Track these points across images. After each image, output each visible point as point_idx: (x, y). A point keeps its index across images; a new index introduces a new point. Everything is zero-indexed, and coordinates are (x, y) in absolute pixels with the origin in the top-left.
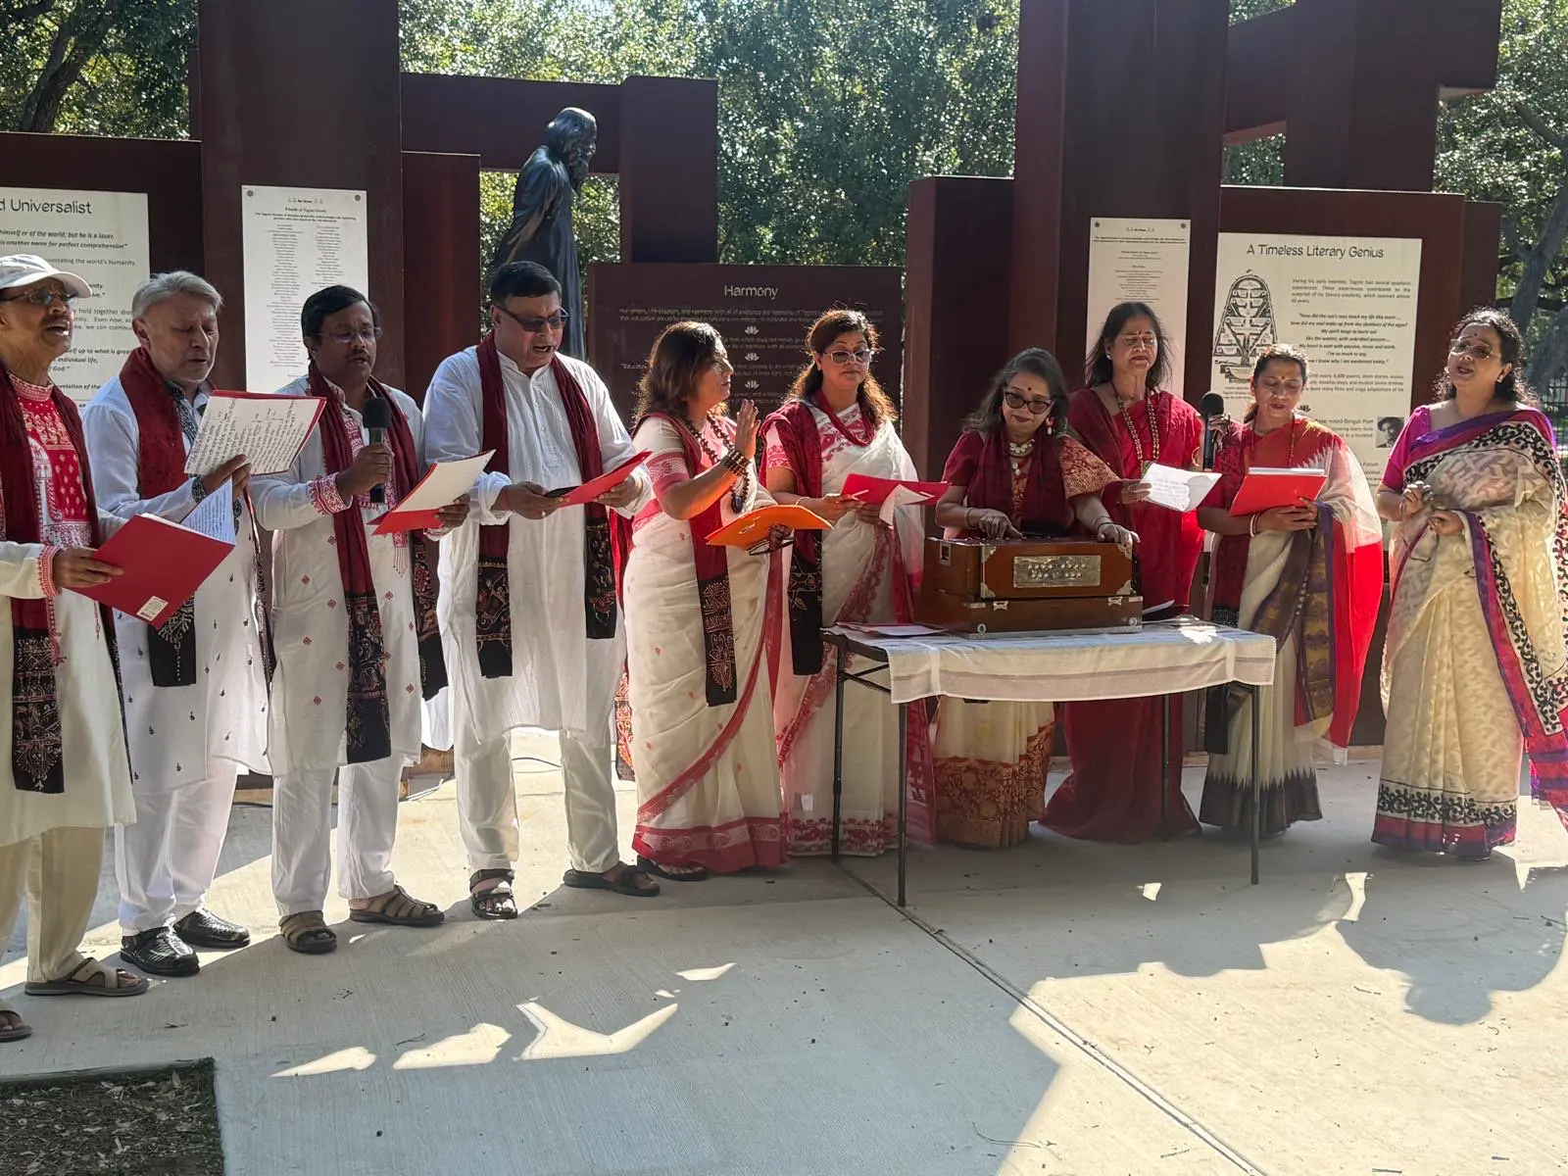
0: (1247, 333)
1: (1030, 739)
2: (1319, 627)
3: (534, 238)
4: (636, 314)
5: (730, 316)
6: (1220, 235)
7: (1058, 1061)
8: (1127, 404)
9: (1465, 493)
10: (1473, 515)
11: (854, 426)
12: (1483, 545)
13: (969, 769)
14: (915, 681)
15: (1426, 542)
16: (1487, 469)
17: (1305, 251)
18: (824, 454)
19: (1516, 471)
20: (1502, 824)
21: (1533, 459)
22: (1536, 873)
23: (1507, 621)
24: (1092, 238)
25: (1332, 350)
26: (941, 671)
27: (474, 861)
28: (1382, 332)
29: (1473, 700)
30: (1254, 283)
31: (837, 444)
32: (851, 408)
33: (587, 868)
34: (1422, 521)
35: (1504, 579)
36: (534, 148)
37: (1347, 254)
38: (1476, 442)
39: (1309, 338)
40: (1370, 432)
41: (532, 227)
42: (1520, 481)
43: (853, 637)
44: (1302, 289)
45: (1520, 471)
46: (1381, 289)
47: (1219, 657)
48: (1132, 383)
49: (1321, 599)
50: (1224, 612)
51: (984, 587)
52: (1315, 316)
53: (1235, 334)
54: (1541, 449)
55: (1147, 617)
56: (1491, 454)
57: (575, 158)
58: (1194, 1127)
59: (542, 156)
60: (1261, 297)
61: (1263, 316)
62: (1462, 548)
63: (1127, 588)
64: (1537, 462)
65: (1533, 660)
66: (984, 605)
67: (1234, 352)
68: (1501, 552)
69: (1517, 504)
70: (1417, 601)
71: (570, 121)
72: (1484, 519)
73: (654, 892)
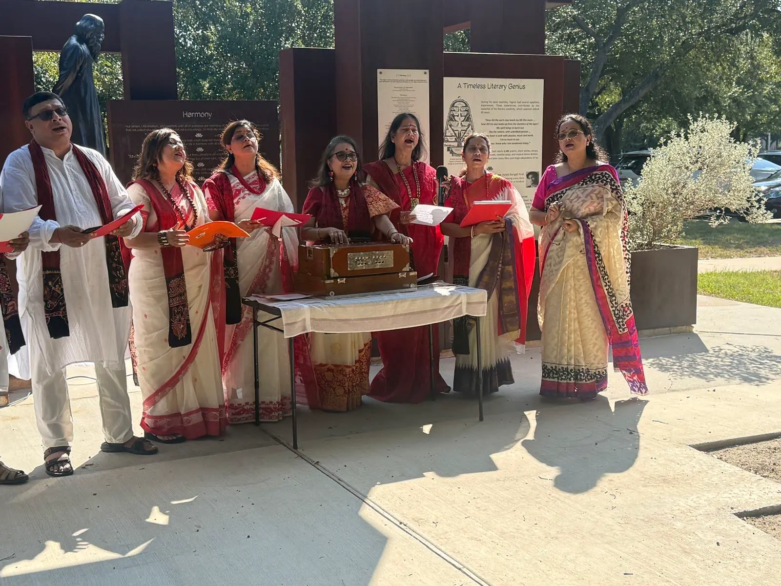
0: (460, 130)
1: (360, 351)
2: (509, 284)
3: (71, 86)
4: (134, 128)
5: (187, 128)
6: (445, 78)
7: (386, 535)
8: (402, 168)
9: (579, 210)
10: (583, 220)
11: (253, 183)
12: (589, 237)
13: (329, 370)
14: (297, 326)
15: (559, 236)
16: (589, 197)
17: (486, 86)
18: (235, 201)
19: (602, 197)
20: (601, 380)
21: (610, 190)
22: (618, 404)
23: (601, 276)
24: (378, 80)
25: (503, 138)
26: (311, 319)
27: (46, 443)
28: (526, 128)
29: (586, 317)
30: (461, 103)
31: (242, 194)
32: (252, 174)
33: (114, 441)
34: (557, 226)
35: (599, 254)
36: (69, 36)
37: (507, 88)
38: (581, 183)
39: (490, 132)
40: (522, 180)
41: (69, 81)
42: (605, 203)
43: (261, 301)
44: (486, 107)
45: (605, 196)
46: (525, 106)
47: (459, 302)
48: (405, 156)
49: (510, 268)
50: (460, 278)
51: (332, 271)
52: (493, 120)
53: (453, 131)
54: (614, 185)
55: (420, 283)
56: (590, 189)
57: (93, 42)
58: (464, 570)
59: (74, 41)
60: (466, 110)
61: (467, 121)
62: (578, 239)
63: (407, 268)
64: (612, 192)
65: (613, 296)
66: (333, 281)
67: (454, 140)
68: (597, 240)
69: (604, 214)
70: (556, 268)
71: (88, 22)
72: (589, 223)
73: (155, 452)
